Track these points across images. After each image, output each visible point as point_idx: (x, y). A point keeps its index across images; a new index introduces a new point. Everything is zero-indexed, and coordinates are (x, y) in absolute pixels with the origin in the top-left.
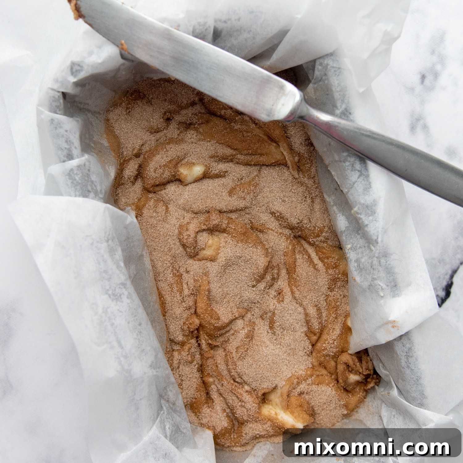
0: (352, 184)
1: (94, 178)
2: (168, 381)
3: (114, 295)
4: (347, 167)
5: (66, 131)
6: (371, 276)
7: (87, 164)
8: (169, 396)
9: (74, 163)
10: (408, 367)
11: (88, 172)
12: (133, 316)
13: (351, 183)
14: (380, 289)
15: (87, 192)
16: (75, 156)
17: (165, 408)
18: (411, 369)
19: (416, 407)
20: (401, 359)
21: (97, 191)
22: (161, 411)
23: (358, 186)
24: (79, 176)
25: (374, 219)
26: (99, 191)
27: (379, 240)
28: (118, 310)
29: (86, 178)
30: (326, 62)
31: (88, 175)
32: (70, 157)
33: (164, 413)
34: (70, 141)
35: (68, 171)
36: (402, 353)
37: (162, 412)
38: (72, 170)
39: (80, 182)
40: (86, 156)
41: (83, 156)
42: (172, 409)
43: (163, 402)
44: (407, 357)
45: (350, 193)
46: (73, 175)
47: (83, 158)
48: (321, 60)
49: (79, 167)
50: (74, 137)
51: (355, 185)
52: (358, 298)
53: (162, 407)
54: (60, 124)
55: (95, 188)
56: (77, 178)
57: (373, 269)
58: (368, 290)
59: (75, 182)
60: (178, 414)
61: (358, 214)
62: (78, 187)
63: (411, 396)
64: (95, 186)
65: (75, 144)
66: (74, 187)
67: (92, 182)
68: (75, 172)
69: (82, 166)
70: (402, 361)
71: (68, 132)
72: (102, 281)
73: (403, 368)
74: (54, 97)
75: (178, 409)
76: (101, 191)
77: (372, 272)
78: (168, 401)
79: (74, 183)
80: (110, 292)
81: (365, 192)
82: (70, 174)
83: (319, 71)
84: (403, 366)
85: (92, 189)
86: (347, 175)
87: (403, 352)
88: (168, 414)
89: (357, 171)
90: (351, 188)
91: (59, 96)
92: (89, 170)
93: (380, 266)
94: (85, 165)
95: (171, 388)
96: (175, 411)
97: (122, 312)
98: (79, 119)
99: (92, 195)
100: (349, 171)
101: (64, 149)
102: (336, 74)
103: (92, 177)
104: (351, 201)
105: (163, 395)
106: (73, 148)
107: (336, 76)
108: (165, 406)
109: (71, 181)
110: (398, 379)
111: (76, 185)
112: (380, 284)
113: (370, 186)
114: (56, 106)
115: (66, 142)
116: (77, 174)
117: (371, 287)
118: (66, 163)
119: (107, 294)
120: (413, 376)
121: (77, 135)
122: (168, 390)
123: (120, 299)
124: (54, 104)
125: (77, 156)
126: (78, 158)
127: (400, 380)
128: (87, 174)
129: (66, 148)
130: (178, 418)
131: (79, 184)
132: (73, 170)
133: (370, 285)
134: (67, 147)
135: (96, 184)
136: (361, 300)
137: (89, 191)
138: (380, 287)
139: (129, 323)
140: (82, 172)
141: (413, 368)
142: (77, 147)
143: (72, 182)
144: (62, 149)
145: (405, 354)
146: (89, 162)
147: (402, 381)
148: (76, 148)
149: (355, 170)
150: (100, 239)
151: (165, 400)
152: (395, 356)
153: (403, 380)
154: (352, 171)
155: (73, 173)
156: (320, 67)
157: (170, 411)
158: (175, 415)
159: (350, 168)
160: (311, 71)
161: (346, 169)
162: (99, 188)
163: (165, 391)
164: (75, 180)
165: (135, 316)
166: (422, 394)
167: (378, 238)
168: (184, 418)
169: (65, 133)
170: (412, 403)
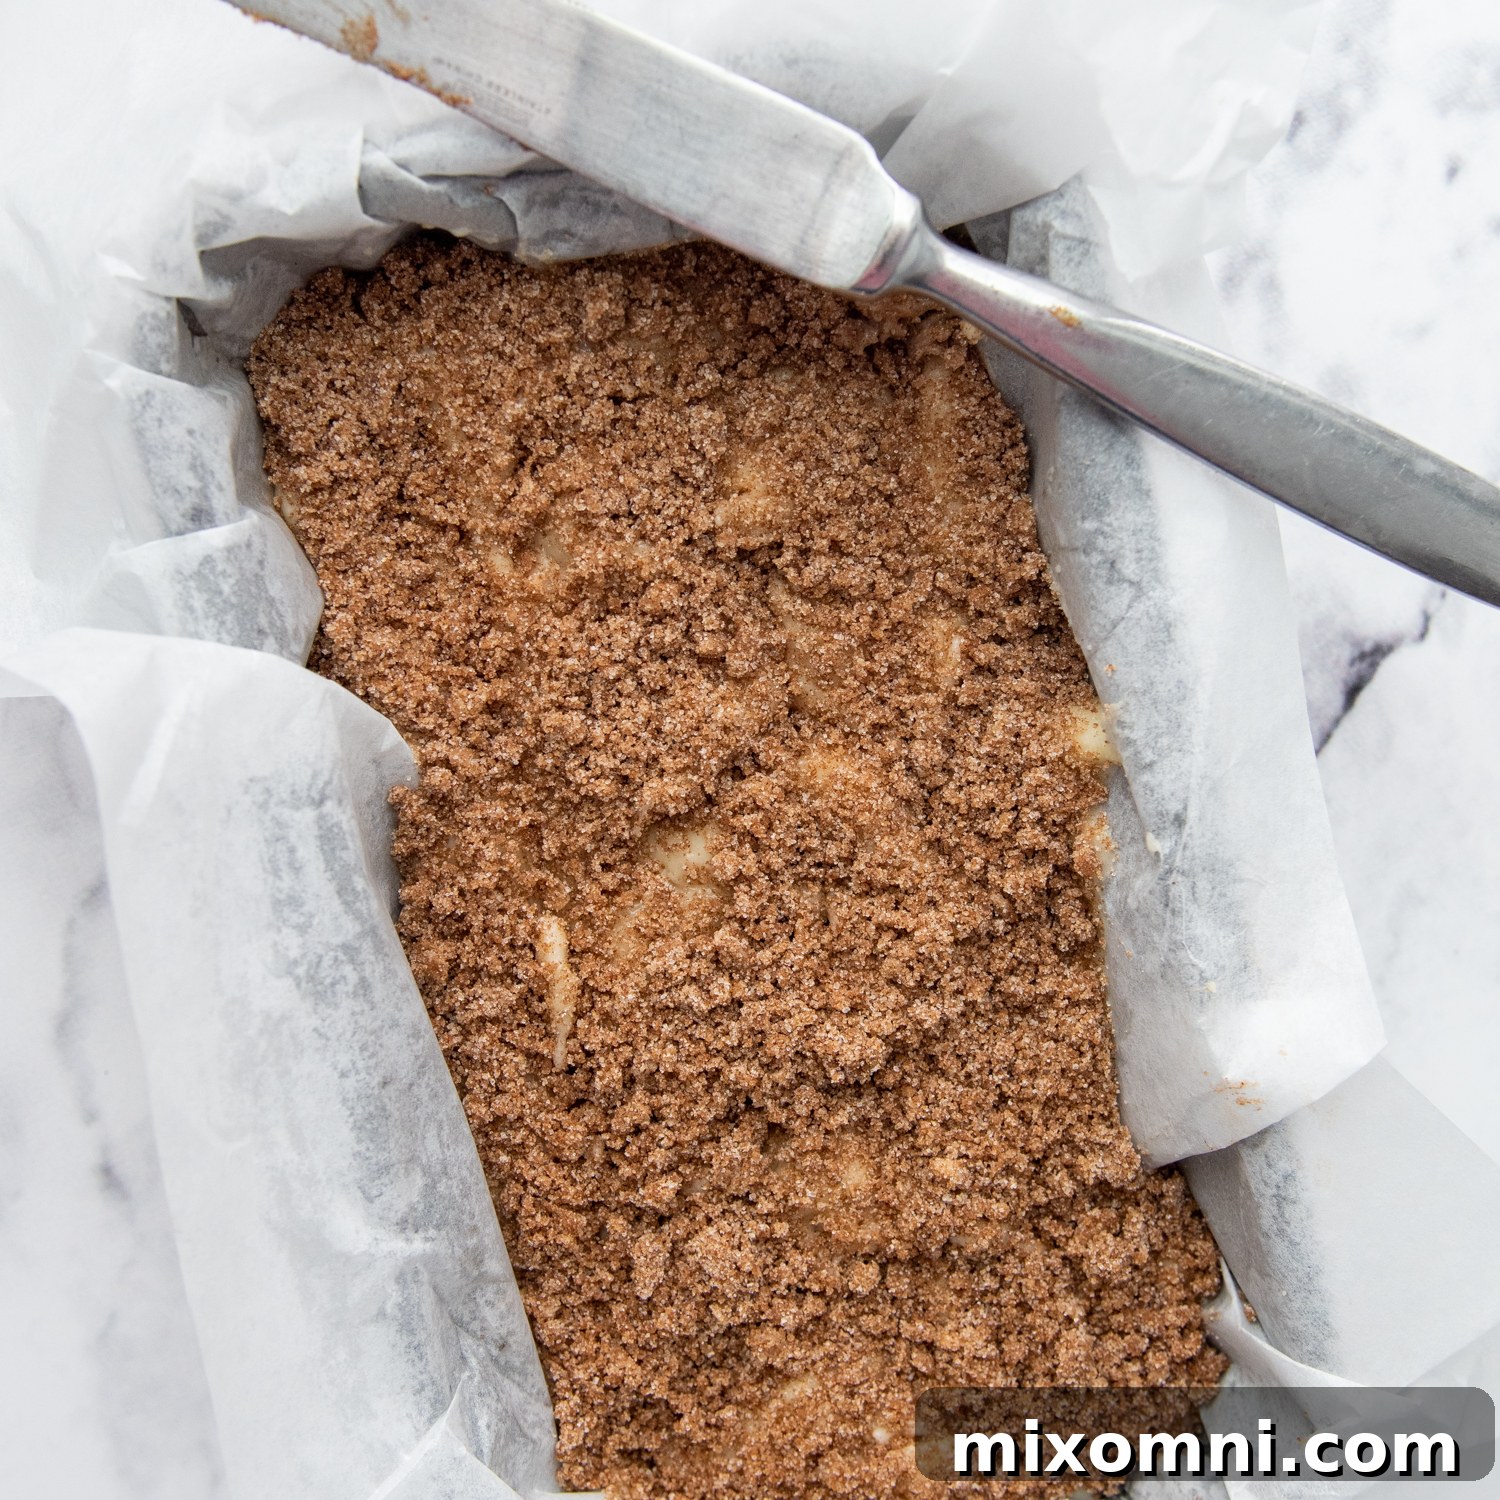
0: (1108, 627)
1: (275, 589)
2: (475, 1273)
3: (311, 978)
4: (1093, 571)
5: (191, 432)
6: (1166, 934)
7: (257, 541)
8: (484, 1320)
9: (214, 538)
10: (1281, 1232)
11: (257, 569)
12: (366, 1054)
13: (1103, 622)
14: (1198, 978)
15: (254, 635)
16: (220, 516)
17: (473, 1362)
18: (1291, 1242)
19: (1302, 1362)
20: (1259, 1206)
21: (286, 631)
22: (462, 1371)
23: (1127, 634)
24: (232, 581)
25: (1175, 745)
26: (291, 632)
27: (1192, 814)
28: (315, 1030)
29: (253, 589)
30: (1039, 219)
31: (258, 579)
32: (201, 517)
33: (471, 1378)
34: (202, 465)
35: (195, 566)
36: (1262, 1186)
37: (467, 1374)
38: (208, 560)
39: (234, 600)
40: (253, 518)
41: (241, 514)
42: (495, 1361)
43: (467, 1342)
44: (1281, 1200)
45: (1099, 655)
46: (212, 578)
47: (246, 523)
48: (1027, 215)
49: (231, 550)
50: (216, 452)
51: (1119, 629)
52: (1130, 1006)
53: (463, 1358)
54: (170, 408)
55: (279, 623)
56: (226, 589)
57: (1173, 912)
58: (1160, 981)
59: (218, 600)
60: (517, 1378)
61: (1123, 728)
62: (229, 618)
63: (1286, 1327)
64: (281, 616)
65: (217, 476)
66: (216, 617)
67: (271, 602)
68: (220, 568)
69: (239, 547)
70: (1264, 1213)
71: (197, 435)
72: (279, 930)
73: (1266, 1235)
74: (154, 316)
75: (518, 1364)
76: (296, 631)
77: (1168, 923)
78: (483, 1337)
79: (214, 605)
80: (301, 971)
81: (1152, 654)
82: (204, 572)
83: (1020, 250)
84: (1265, 1228)
85: (272, 624)
86: (1092, 596)
87: (1266, 1184)
88: (485, 1380)
89: (1126, 585)
90: (1106, 639)
91: (168, 314)
92: (261, 563)
93: (1195, 900)
94: (249, 545)
95: (490, 1296)
96: (506, 1369)
97: (328, 1039)
98: (226, 393)
99: (271, 642)
100: (1100, 584)
101: (186, 491)
102: (1070, 260)
103: (269, 586)
104: (1102, 682)
105: (466, 1319)
106: (213, 488)
107: (1072, 264)
108: (475, 1354)
109: (205, 596)
110: (1249, 1267)
111: (223, 611)
112: (1195, 961)
113: (1169, 635)
114: (159, 345)
115: (193, 467)
116: (224, 573)
117: (1169, 971)
118: (189, 536)
119: (289, 973)
120: (1295, 1265)
121: (225, 446)
122: (481, 1301)
123: (329, 994)
124: (154, 339)
125: (226, 514)
126: (229, 521)
127: (1253, 1273)
128: (256, 575)
129: (190, 489)
130: (515, 1391)
131: (233, 605)
132: (214, 561)
133: (1166, 966)
134: (195, 484)
135: (282, 609)
136: (1141, 1011)
137: (260, 632)
138: (1196, 973)
139: (343, 1075)
140: (241, 568)
141: (1297, 1240)
142: (224, 484)
143: (208, 601)
144: (177, 491)
145: (1274, 1191)
146: (263, 535)
147: (1258, 1277)
148: (220, 488)
149: (1119, 580)
150: (293, 792)
151: (473, 1334)
152: (1242, 1193)
153: (1264, 1274)
154: (1110, 582)
155: (213, 569)
156: (1023, 237)
157: (492, 1369)
158: (506, 1381)
159: (1104, 572)
160: (997, 249)
161: (1092, 576)
162: (290, 623)
163: (472, 1305)
164: (220, 593)
165: (373, 1055)
166: (1323, 1323)
167: (1185, 808)
168: (535, 1391)
169: (188, 438)
170: (1287, 1349)
